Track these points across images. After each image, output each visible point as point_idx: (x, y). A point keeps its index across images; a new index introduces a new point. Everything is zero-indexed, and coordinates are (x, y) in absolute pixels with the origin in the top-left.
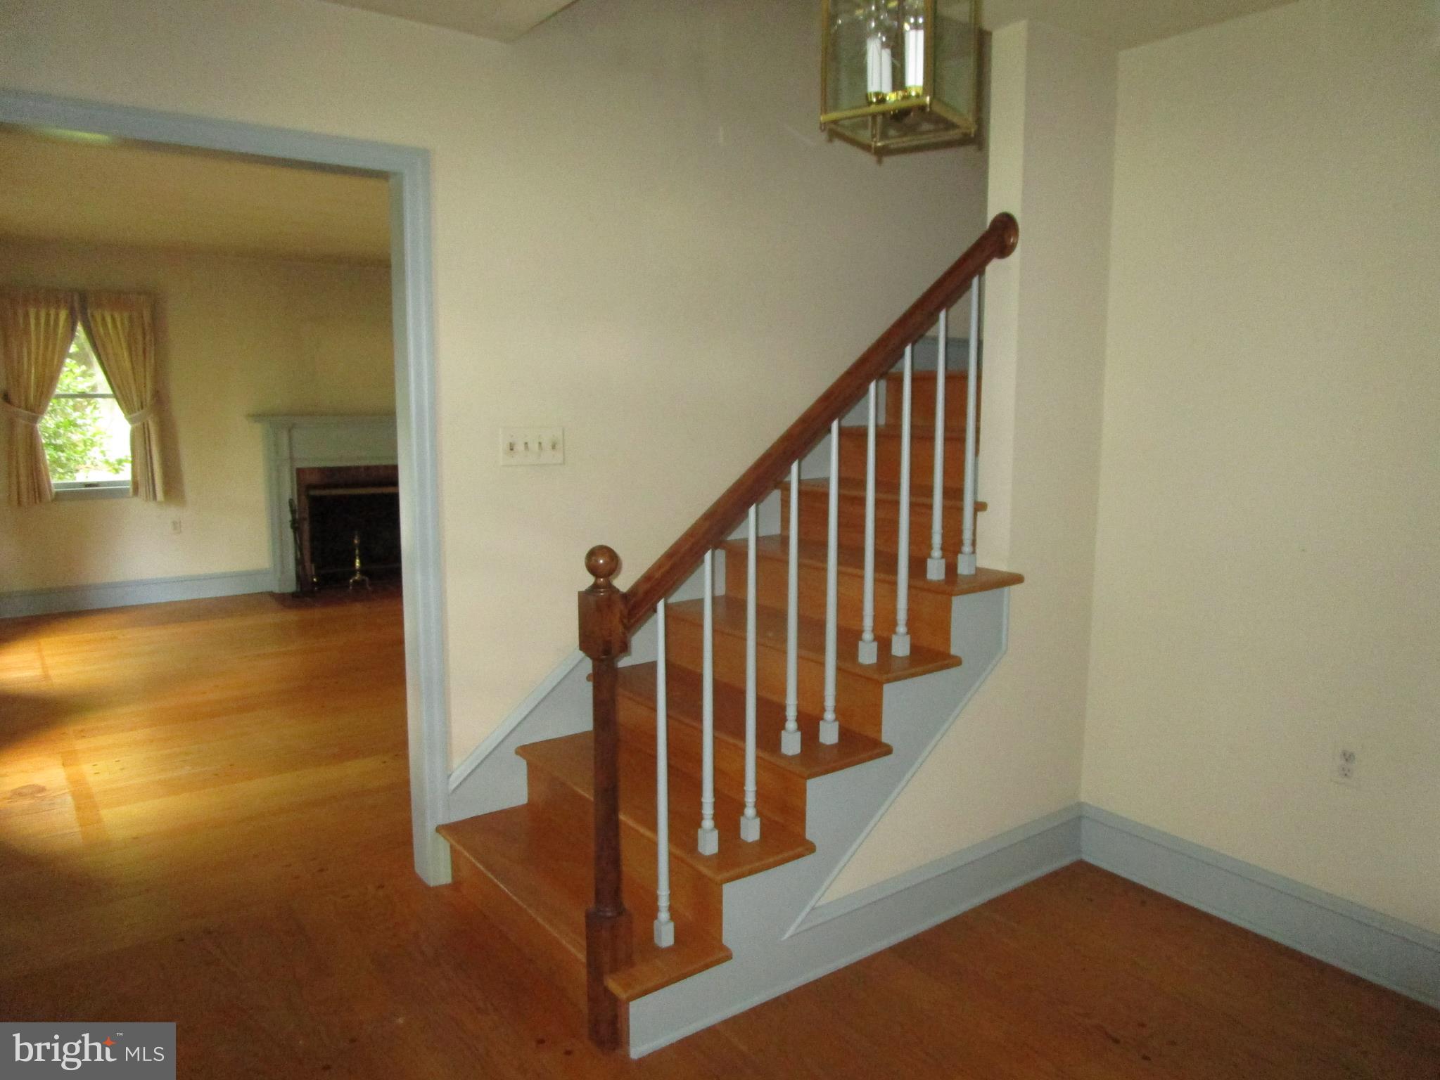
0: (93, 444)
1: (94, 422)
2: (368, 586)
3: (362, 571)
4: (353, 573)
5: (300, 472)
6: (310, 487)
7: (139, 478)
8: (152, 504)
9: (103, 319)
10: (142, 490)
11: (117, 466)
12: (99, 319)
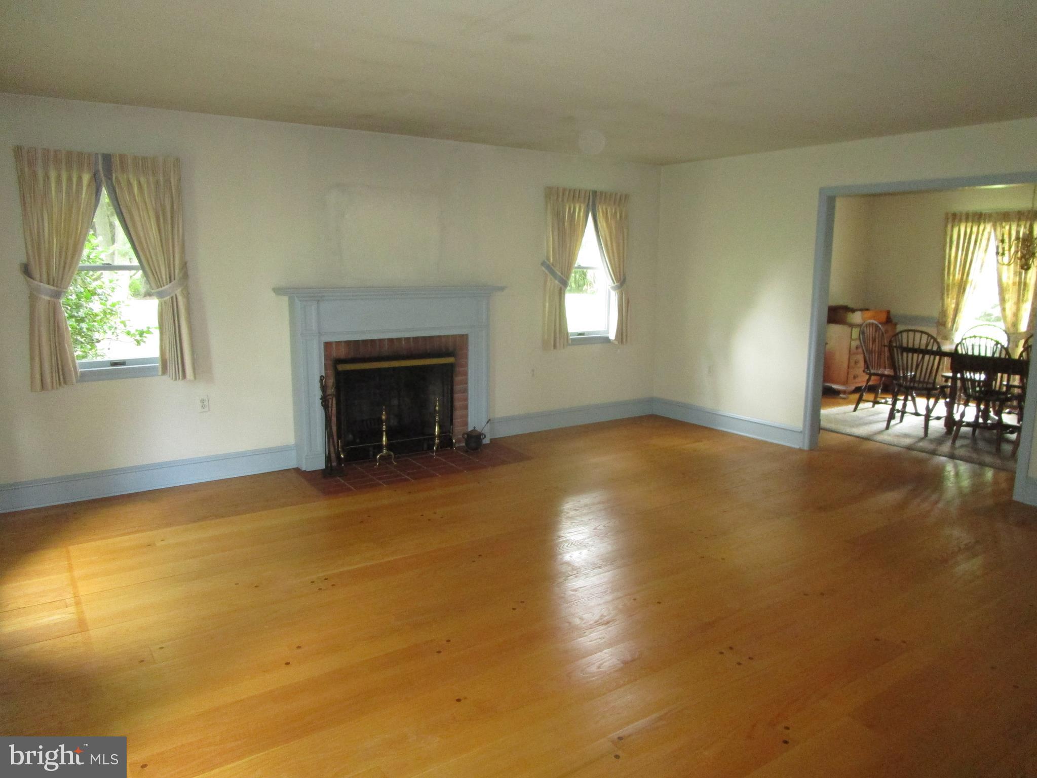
0: (112, 313)
1: (113, 291)
2: (393, 460)
3: (390, 447)
4: (380, 448)
5: (327, 345)
6: (338, 361)
7: (167, 355)
8: (180, 383)
9: (130, 185)
10: (171, 368)
11: (138, 338)
12: (124, 184)
